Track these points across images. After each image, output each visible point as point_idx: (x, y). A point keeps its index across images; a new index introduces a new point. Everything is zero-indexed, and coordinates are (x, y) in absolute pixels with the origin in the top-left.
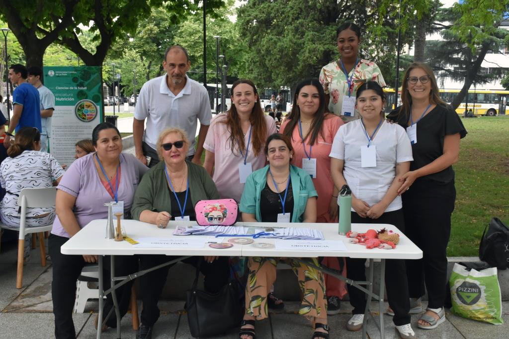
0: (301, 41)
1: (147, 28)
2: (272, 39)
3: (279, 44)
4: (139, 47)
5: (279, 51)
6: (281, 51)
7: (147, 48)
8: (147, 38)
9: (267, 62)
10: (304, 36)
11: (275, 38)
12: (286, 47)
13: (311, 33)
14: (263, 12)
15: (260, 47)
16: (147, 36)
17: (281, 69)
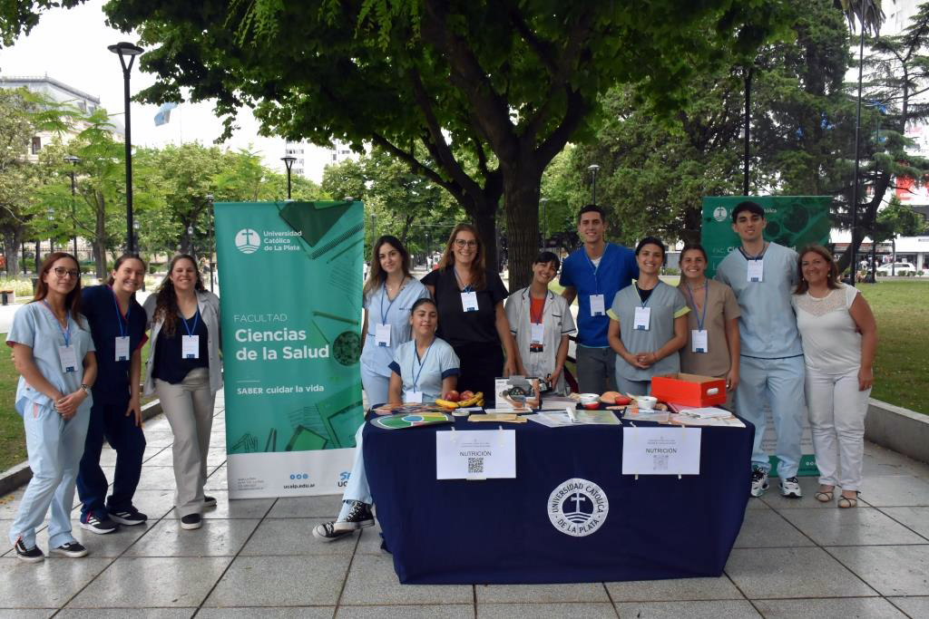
0: (673, 175)
1: (393, 166)
2: (628, 173)
3: (640, 180)
4: (382, 193)
5: (641, 191)
6: (643, 190)
7: (392, 193)
8: (392, 180)
9: (616, 207)
10: (677, 168)
11: (633, 171)
12: (652, 184)
13: (692, 162)
14: (609, 134)
15: (603, 186)
16: (393, 177)
17: (640, 217)
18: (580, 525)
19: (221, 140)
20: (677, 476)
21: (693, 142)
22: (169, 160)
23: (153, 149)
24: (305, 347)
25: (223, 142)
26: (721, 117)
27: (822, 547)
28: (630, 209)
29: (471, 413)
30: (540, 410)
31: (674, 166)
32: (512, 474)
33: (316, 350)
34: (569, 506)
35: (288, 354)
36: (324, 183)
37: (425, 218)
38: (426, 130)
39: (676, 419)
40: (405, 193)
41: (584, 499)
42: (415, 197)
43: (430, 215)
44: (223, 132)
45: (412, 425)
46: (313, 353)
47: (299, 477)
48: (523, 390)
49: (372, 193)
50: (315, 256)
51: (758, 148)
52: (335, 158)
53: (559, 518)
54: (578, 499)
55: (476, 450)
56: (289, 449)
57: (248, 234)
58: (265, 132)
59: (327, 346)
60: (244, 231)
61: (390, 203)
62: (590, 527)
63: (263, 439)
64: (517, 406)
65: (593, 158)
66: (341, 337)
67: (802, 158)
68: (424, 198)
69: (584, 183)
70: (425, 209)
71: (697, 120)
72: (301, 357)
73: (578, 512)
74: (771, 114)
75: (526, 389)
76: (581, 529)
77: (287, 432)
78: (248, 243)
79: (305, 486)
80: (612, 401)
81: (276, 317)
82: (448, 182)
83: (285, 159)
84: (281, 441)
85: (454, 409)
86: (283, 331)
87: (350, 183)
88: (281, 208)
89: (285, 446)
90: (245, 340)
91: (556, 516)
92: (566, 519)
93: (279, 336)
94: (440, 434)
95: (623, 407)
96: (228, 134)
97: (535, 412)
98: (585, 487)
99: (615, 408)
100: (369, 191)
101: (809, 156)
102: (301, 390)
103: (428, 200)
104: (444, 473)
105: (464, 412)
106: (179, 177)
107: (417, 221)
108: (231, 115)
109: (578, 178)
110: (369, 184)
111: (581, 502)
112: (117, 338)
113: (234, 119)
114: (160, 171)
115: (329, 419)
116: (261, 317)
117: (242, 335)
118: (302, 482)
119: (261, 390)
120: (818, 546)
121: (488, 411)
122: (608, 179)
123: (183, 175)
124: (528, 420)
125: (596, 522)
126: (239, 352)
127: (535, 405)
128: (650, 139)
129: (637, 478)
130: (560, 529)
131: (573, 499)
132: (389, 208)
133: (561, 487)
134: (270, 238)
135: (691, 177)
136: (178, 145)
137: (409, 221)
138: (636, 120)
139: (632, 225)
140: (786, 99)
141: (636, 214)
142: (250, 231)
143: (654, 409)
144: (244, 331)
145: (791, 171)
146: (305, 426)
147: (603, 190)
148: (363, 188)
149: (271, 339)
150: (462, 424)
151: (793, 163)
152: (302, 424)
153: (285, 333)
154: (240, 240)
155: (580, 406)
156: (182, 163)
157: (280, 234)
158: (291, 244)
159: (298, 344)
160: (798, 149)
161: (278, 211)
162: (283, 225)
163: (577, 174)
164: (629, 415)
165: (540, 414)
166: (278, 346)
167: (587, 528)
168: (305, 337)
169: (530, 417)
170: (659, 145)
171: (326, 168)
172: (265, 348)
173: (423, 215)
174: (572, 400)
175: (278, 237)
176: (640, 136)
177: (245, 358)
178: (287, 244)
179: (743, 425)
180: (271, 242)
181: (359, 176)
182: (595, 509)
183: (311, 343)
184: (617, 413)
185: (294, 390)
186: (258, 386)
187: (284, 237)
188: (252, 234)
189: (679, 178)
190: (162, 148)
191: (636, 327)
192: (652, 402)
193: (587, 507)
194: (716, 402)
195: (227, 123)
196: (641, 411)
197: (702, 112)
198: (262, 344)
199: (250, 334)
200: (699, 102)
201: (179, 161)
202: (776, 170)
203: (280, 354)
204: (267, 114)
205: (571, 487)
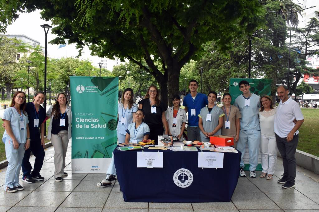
0: (229, 71)
1: (136, 66)
2: (214, 70)
3: (217, 73)
4: (132, 75)
5: (218, 76)
7: (136, 75)
8: (136, 71)
9: (210, 82)
11: (215, 70)
12: (222, 74)
13: (235, 67)
14: (208, 58)
15: (205, 75)
16: (136, 70)
17: (218, 85)
18: (184, 184)
19: (78, 57)
20: (216, 168)
21: (235, 61)
22: (62, 63)
23: (57, 59)
24: (98, 124)
25: (79, 57)
26: (245, 53)
27: (264, 193)
28: (214, 82)
29: (150, 146)
30: (173, 146)
31: (229, 68)
32: (162, 166)
33: (102, 125)
34: (180, 178)
35: (93, 126)
36: (113, 72)
37: (147, 84)
38: (145, 55)
39: (216, 150)
40: (140, 75)
41: (185, 175)
42: (143, 77)
43: (148, 83)
44: (79, 54)
45: (130, 149)
46: (101, 126)
47: (95, 167)
48: (167, 140)
49: (129, 75)
50: (102, 94)
51: (257, 63)
52: (117, 63)
53: (177, 182)
54: (183, 175)
55: (150, 158)
56: (92, 157)
57: (80, 87)
58: (92, 54)
59: (106, 124)
60: (80, 86)
61: (135, 78)
62: (187, 185)
63: (84, 154)
64: (165, 144)
65: (202, 65)
66: (111, 121)
67: (271, 67)
68: (146, 77)
69: (199, 73)
70: (147, 81)
71: (237, 54)
72: (97, 127)
73: (183, 179)
74: (261, 52)
75: (168, 139)
76: (184, 185)
77: (91, 152)
78: (81, 90)
79: (97, 170)
80: (197, 144)
81: (89, 114)
82: (152, 72)
83: (99, 63)
84: (90, 155)
85: (145, 145)
86: (91, 119)
87: (122, 72)
88: (92, 79)
89: (91, 156)
90: (79, 121)
91: (176, 181)
92: (179, 182)
93: (90, 120)
94: (139, 153)
95: (199, 146)
96: (80, 55)
97: (171, 146)
98: (186, 171)
99: (197, 146)
100: (128, 74)
101: (274, 67)
102: (97, 138)
103: (147, 78)
104: (139, 165)
105: (147, 146)
106: (65, 68)
107: (144, 85)
108: (81, 48)
109: (197, 72)
110: (128, 72)
111: (184, 176)
112: (35, 119)
113: (82, 50)
114: (59, 66)
115: (105, 148)
116: (84, 114)
117: (78, 120)
118: (96, 168)
119: (83, 138)
120: (263, 193)
121: (155, 146)
122: (207, 72)
123: (66, 68)
124: (168, 149)
125: (189, 183)
126: (77, 125)
127: (171, 145)
128: (221, 60)
129: (203, 169)
130: (177, 185)
131: (181, 175)
132: (135, 80)
133: (178, 171)
134: (88, 88)
135: (234, 72)
136: (65, 58)
137: (141, 85)
138: (217, 53)
139: (215, 88)
140: (266, 47)
141: (216, 84)
142: (81, 86)
143: (210, 147)
144: (79, 118)
145: (268, 71)
146: (98, 150)
147: (205, 76)
148: (126, 73)
149: (87, 121)
150: (146, 150)
151: (268, 68)
152: (97, 149)
153: (92, 119)
154: (78, 89)
155: (186, 145)
156: (66, 64)
157: (91, 87)
158: (95, 90)
159: (96, 123)
160: (270, 64)
161: (91, 80)
162: (92, 84)
163: (197, 70)
164: (201, 148)
165: (172, 147)
166: (89, 124)
167: (186, 185)
168: (98, 121)
169: (169, 148)
170: (224, 61)
171: (114, 67)
172: (85, 124)
173: (146, 83)
174: (183, 143)
175: (91, 88)
176: (218, 58)
177: (78, 127)
178: (93, 90)
179: (237, 152)
180: (88, 89)
181: (125, 69)
182: (189, 178)
183: (100, 123)
184: (198, 148)
185: (94, 138)
186: (82, 136)
187: (92, 88)
188: (82, 87)
189: (231, 73)
190: (60, 59)
191: (207, 120)
192: (209, 144)
193: (186, 178)
194: (230, 145)
195: (80, 51)
196: (205, 147)
197: (238, 51)
198: (84, 123)
199: (80, 119)
200: (238, 48)
201: (65, 63)
202: (263, 71)
203: (90, 126)
204: (93, 48)
205: (181, 171)
